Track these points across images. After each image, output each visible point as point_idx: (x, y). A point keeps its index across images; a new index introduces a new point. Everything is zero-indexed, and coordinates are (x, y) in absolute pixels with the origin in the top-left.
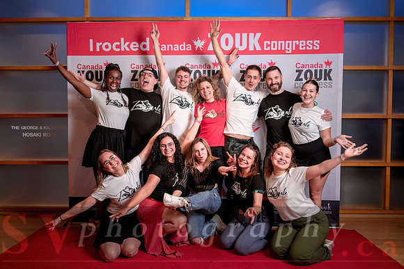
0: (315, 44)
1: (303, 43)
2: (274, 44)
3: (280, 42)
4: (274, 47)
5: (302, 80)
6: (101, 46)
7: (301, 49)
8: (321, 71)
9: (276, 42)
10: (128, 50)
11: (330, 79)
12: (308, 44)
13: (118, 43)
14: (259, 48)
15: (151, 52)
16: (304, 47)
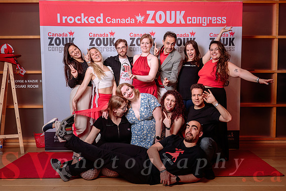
0: (223, 19)
1: (214, 19)
3: (198, 18)
4: (194, 22)
6: (66, 19)
7: (213, 23)
8: (227, 39)
9: (195, 18)
10: (87, 22)
11: (233, 45)
12: (218, 19)
13: (80, 18)
14: (183, 22)
15: (105, 24)
16: (216, 22)
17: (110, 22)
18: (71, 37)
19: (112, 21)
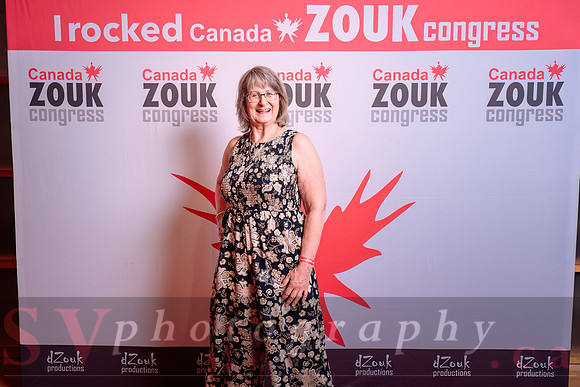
0: (529, 29)
1: (504, 27)
2: (445, 27)
3: (456, 24)
4: (444, 35)
5: (501, 104)
6: (78, 31)
7: (500, 38)
8: (540, 85)
9: (448, 24)
10: (136, 39)
11: (559, 103)
12: (515, 29)
13: (116, 26)
14: (412, 37)
15: (186, 45)
16: (507, 36)
17: (202, 37)
18: (93, 81)
19: (206, 34)
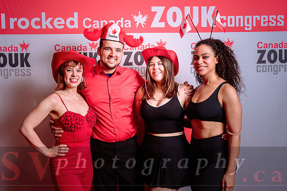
0: (279, 19)
1: (264, 19)
2: (231, 19)
3: (237, 17)
4: (231, 23)
5: (264, 62)
6: (16, 23)
7: (262, 25)
9: (233, 17)
10: (50, 27)
12: (270, 19)
13: (38, 19)
15: (80, 30)
16: (267, 24)
17: (90, 26)
18: (25, 52)
19: (92, 24)
